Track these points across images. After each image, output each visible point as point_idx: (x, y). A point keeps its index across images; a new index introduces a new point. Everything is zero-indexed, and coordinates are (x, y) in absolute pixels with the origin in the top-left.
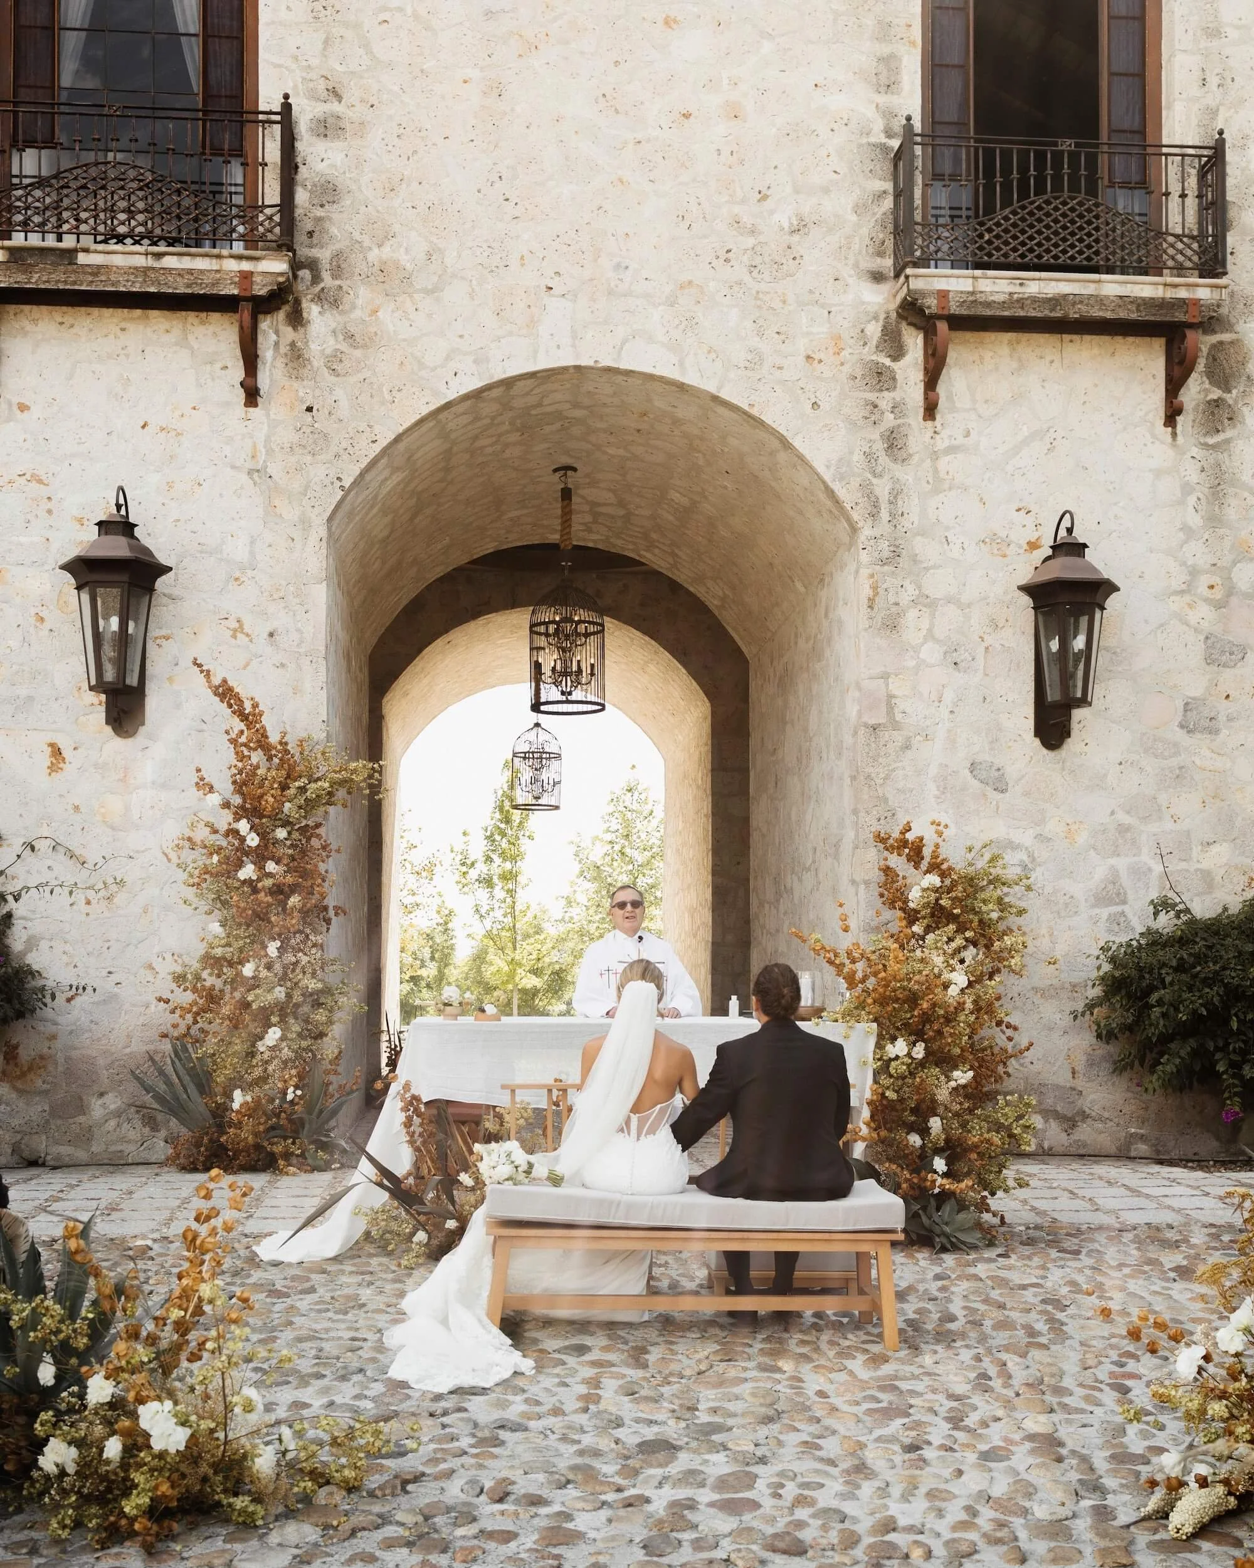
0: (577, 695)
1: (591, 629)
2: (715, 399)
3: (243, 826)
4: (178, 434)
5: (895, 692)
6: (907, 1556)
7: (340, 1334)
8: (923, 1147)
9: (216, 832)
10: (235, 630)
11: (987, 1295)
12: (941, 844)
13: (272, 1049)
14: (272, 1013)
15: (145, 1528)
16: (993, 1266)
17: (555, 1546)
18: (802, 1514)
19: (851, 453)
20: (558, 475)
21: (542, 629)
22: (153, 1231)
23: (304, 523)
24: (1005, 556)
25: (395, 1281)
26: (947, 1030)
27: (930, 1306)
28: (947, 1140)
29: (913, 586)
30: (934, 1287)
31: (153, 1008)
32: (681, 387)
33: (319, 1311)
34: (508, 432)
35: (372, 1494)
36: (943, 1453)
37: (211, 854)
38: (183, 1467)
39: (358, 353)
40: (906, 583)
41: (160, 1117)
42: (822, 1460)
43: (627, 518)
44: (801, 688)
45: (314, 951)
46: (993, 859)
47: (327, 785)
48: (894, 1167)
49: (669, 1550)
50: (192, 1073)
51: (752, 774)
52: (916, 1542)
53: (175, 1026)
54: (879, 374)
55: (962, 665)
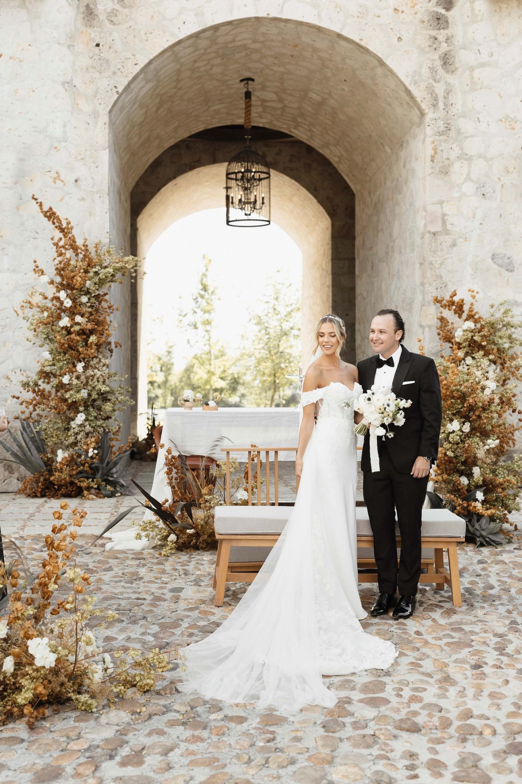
0: (254, 215)
1: (263, 176)
2: (339, 36)
3: (62, 295)
4: (21, 61)
5: (447, 212)
6: (481, 733)
7: (130, 595)
8: (469, 485)
9: (46, 298)
10: (55, 178)
11: (511, 573)
12: (475, 303)
13: (80, 426)
14: (80, 405)
15: (30, 712)
16: (512, 555)
17: (270, 726)
18: (415, 707)
19: (421, 67)
20: (243, 83)
21: (233, 176)
22: (14, 533)
23: (95, 114)
24: (513, 129)
25: (158, 563)
26: (484, 415)
27: (477, 579)
28: (484, 481)
29: (458, 148)
30: (478, 568)
31: (9, 401)
32: (319, 29)
33: (116, 582)
34: (214, 58)
35: (158, 693)
36: (496, 670)
37: (42, 312)
38: (50, 677)
39: (126, 11)
40: (454, 146)
41: (14, 465)
42: (423, 674)
43: (283, 109)
44: (388, 210)
45: (104, 368)
46: (506, 312)
47: (111, 270)
48: (453, 497)
49: (338, 729)
50: (33, 439)
51: (357, 262)
52: (486, 725)
53: (23, 412)
54: (438, 19)
55: (487, 195)
